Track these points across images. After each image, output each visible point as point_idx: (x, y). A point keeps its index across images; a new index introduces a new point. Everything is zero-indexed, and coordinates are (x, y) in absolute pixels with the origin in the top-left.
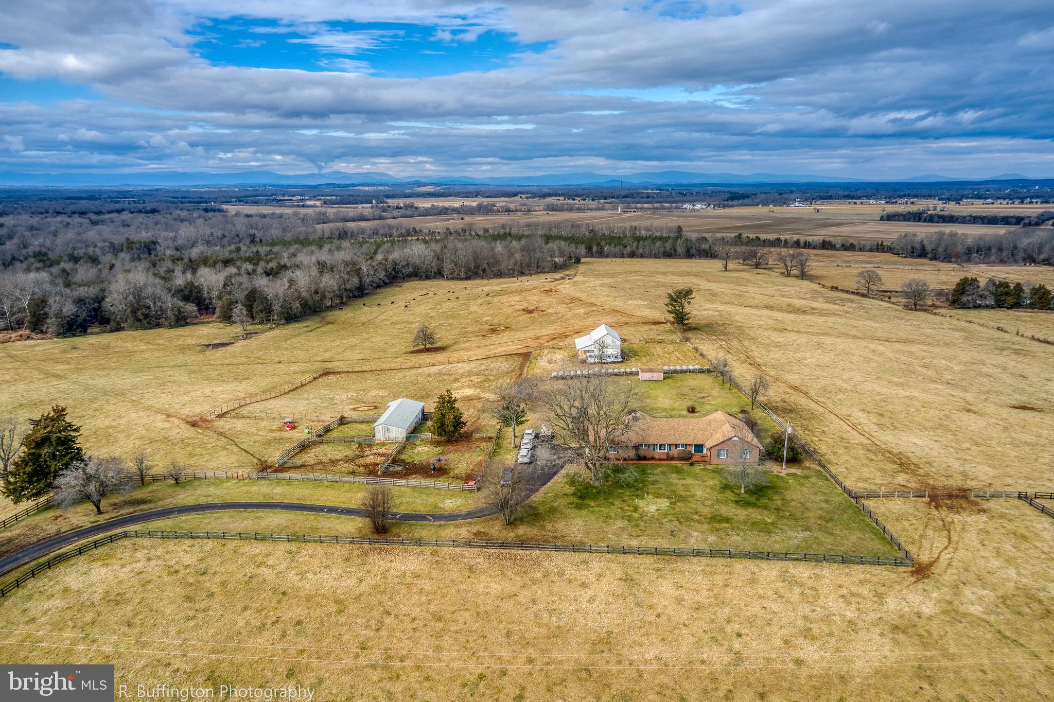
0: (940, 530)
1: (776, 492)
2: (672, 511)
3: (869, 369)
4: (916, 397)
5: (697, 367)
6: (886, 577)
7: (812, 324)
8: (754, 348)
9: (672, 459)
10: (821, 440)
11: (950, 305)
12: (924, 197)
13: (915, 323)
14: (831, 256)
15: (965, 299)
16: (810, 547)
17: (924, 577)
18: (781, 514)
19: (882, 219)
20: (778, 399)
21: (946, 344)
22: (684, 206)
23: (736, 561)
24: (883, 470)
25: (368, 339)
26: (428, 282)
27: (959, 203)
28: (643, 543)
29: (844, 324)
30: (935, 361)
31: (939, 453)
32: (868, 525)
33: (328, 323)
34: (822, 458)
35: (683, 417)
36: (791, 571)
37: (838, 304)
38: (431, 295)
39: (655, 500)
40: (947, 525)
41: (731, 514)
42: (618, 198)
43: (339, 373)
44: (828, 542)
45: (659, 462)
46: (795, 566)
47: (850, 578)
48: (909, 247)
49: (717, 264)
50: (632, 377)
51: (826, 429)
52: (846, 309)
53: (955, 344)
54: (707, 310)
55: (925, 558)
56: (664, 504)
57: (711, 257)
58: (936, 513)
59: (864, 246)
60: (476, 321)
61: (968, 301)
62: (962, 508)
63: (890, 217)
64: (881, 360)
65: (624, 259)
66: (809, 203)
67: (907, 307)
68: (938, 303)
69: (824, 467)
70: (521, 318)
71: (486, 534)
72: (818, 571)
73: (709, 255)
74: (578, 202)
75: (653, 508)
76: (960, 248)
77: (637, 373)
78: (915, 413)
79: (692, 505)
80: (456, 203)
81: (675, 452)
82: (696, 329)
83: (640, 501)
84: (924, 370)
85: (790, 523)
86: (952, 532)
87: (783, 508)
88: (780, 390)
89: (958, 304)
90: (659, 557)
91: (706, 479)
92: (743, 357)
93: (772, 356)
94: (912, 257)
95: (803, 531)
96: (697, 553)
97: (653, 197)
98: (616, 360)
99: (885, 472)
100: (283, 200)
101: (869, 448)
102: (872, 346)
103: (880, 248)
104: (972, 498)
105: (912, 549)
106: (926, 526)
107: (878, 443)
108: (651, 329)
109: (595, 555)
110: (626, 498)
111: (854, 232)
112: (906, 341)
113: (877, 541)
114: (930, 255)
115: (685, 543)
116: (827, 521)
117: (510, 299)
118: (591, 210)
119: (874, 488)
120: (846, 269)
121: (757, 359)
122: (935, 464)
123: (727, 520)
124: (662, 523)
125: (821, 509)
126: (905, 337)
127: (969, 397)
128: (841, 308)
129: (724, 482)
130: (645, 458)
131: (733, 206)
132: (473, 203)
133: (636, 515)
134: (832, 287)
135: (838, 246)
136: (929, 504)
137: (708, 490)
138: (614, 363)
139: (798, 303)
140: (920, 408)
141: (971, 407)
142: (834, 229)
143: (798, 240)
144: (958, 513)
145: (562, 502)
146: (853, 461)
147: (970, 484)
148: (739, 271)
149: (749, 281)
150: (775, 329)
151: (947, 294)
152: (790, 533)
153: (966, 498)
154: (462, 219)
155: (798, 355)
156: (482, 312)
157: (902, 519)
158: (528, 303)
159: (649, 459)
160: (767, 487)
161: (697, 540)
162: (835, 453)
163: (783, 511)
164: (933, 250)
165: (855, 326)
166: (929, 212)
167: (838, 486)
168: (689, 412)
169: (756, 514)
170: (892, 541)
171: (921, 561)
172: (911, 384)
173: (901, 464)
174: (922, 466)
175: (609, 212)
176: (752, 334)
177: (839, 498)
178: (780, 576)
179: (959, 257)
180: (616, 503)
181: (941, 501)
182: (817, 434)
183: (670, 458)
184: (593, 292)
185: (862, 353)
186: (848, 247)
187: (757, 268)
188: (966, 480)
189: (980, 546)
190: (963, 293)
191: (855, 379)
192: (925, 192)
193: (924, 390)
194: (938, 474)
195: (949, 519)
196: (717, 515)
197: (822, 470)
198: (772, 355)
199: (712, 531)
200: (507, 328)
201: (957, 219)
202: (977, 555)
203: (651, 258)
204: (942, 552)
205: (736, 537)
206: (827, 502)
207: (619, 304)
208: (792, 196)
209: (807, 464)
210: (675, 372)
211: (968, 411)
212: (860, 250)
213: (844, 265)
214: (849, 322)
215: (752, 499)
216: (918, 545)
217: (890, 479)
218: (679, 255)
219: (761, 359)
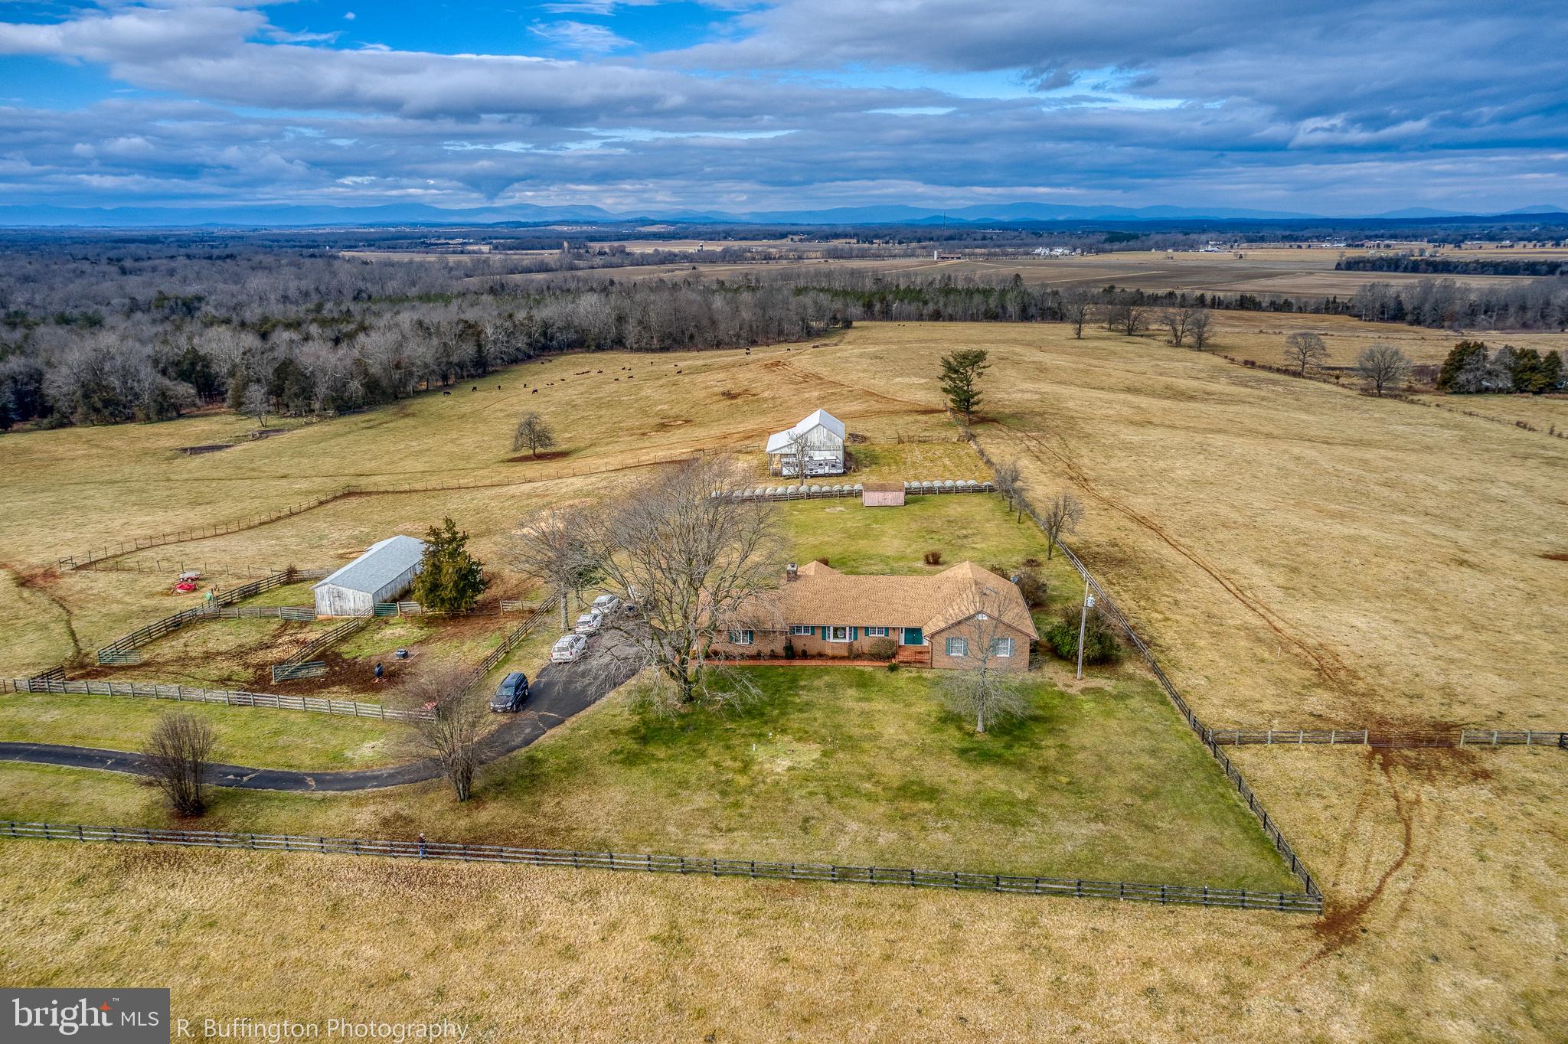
0: (1391, 821)
1: (1051, 731)
2: (820, 772)
3: (1286, 489)
4: (1364, 538)
5: (971, 482)
6: (1257, 941)
7: (1198, 414)
8: (1084, 451)
9: (858, 656)
10: (1167, 619)
11: (1437, 389)
12: (1407, 238)
13: (1377, 415)
14: (1253, 319)
15: (1462, 377)
16: (1097, 860)
17: (1342, 940)
18: (1051, 780)
19: (1338, 267)
20: (1102, 540)
21: (1428, 449)
22: (1037, 251)
23: (926, 896)
24: (1281, 683)
25: (453, 441)
26: (599, 355)
27: (1459, 247)
28: (736, 847)
29: (1253, 416)
30: (1406, 476)
31: (1399, 646)
32: (1233, 808)
33: (407, 416)
34: (1162, 657)
35: (913, 571)
36: (1044, 921)
37: (1252, 387)
38: (594, 373)
39: (795, 745)
40: (1405, 808)
41: (944, 780)
42: (938, 240)
43: (369, 493)
44: (1140, 849)
45: (830, 663)
46: (1054, 908)
47: (1174, 941)
48: (1378, 305)
49: (1067, 329)
50: (851, 501)
51: (1181, 597)
52: (1263, 394)
53: (1442, 449)
54: (1022, 391)
55: (1349, 891)
56: (809, 754)
57: (1062, 319)
58: (1383, 779)
59: (1306, 304)
60: (644, 412)
61: (1468, 381)
62: (1439, 767)
63: (1351, 265)
64: (1309, 472)
65: (922, 323)
66: (1228, 246)
67: (1366, 392)
68: (1418, 386)
69: (1160, 674)
70: (715, 407)
71: (408, 821)
72: (1103, 923)
73: (1055, 315)
74: (877, 245)
75: (782, 764)
76: (1457, 306)
77: (859, 494)
78: (1360, 568)
79: (866, 759)
80: (691, 248)
81: (865, 643)
82: (994, 420)
83: (762, 749)
84: (1385, 492)
85: (1065, 802)
86: (1415, 825)
87: (1059, 766)
88: (1112, 524)
89: (1451, 387)
90: (760, 882)
91: (913, 699)
92: (1060, 466)
93: (1113, 465)
94: (1382, 320)
95: (1089, 820)
96: (844, 875)
97: (992, 239)
98: (834, 471)
99: (1286, 687)
100: (436, 244)
101: (1261, 635)
102: (1296, 451)
103: (1332, 307)
104: (1461, 746)
105: (1322, 867)
106: (1360, 810)
107: (1280, 625)
108: (917, 421)
109: (619, 875)
110: (735, 742)
111: (1293, 287)
112: (1358, 443)
113: (1247, 847)
114: (1409, 317)
115: (826, 848)
116: (1146, 798)
117: (709, 378)
118: (895, 256)
119: (1258, 720)
120: (1273, 336)
121: (1085, 470)
122: (1389, 670)
123: (931, 793)
124: (789, 801)
125: (1139, 768)
126: (1357, 437)
127: (1464, 538)
128: (1256, 392)
129: (950, 706)
130: (805, 655)
131: (1111, 251)
132: (716, 247)
133: (743, 780)
134: (1246, 363)
135: (1264, 305)
136: (1370, 757)
137: (911, 725)
138: (830, 475)
139: (1182, 383)
140: (1370, 557)
141: (1466, 557)
142: (1263, 282)
143: (1202, 295)
144: (1430, 779)
145: (602, 747)
146: (1222, 663)
147: (1459, 713)
148: (1099, 338)
149: (1114, 353)
150: (1132, 423)
151: (1434, 372)
152: (1063, 827)
153: (1448, 745)
154: (694, 268)
155: (1162, 464)
156: (657, 397)
157: (1308, 794)
158: (735, 384)
159: (813, 657)
160: (1035, 719)
161: (853, 842)
162: (1189, 646)
163: (1055, 772)
164: (1415, 308)
165: (1272, 420)
166: (1412, 258)
167: (1183, 718)
168: (929, 563)
169: (995, 780)
170: (1279, 849)
171: (1340, 898)
172: (1360, 514)
173: (1320, 670)
174: (1362, 674)
175: (921, 259)
176: (1088, 429)
177: (1180, 744)
178: (1016, 934)
179: (1457, 320)
180: (711, 752)
181: (1395, 753)
182: (1162, 607)
183: (855, 655)
184: (843, 365)
185: (1275, 461)
186: (1282, 306)
187: (1130, 335)
188: (1450, 705)
189: (1473, 861)
190: (1459, 368)
191: (1256, 504)
192: (1407, 231)
193: (1381, 525)
194: (1392, 691)
195: (1410, 795)
196: (912, 783)
197: (1158, 682)
198: (1114, 463)
199: (892, 820)
200: (687, 421)
201: (1456, 267)
202: (1468, 884)
203: (965, 320)
204: (1388, 874)
205: (940, 836)
206: (1153, 752)
207: (879, 383)
208: (1204, 237)
209: (1129, 667)
210: (930, 491)
211: (1461, 564)
212: (1300, 310)
213: (1269, 331)
214: (1263, 413)
215: (996, 745)
216: (1337, 858)
217: (1293, 702)
218: (1011, 316)
219: (1092, 469)
